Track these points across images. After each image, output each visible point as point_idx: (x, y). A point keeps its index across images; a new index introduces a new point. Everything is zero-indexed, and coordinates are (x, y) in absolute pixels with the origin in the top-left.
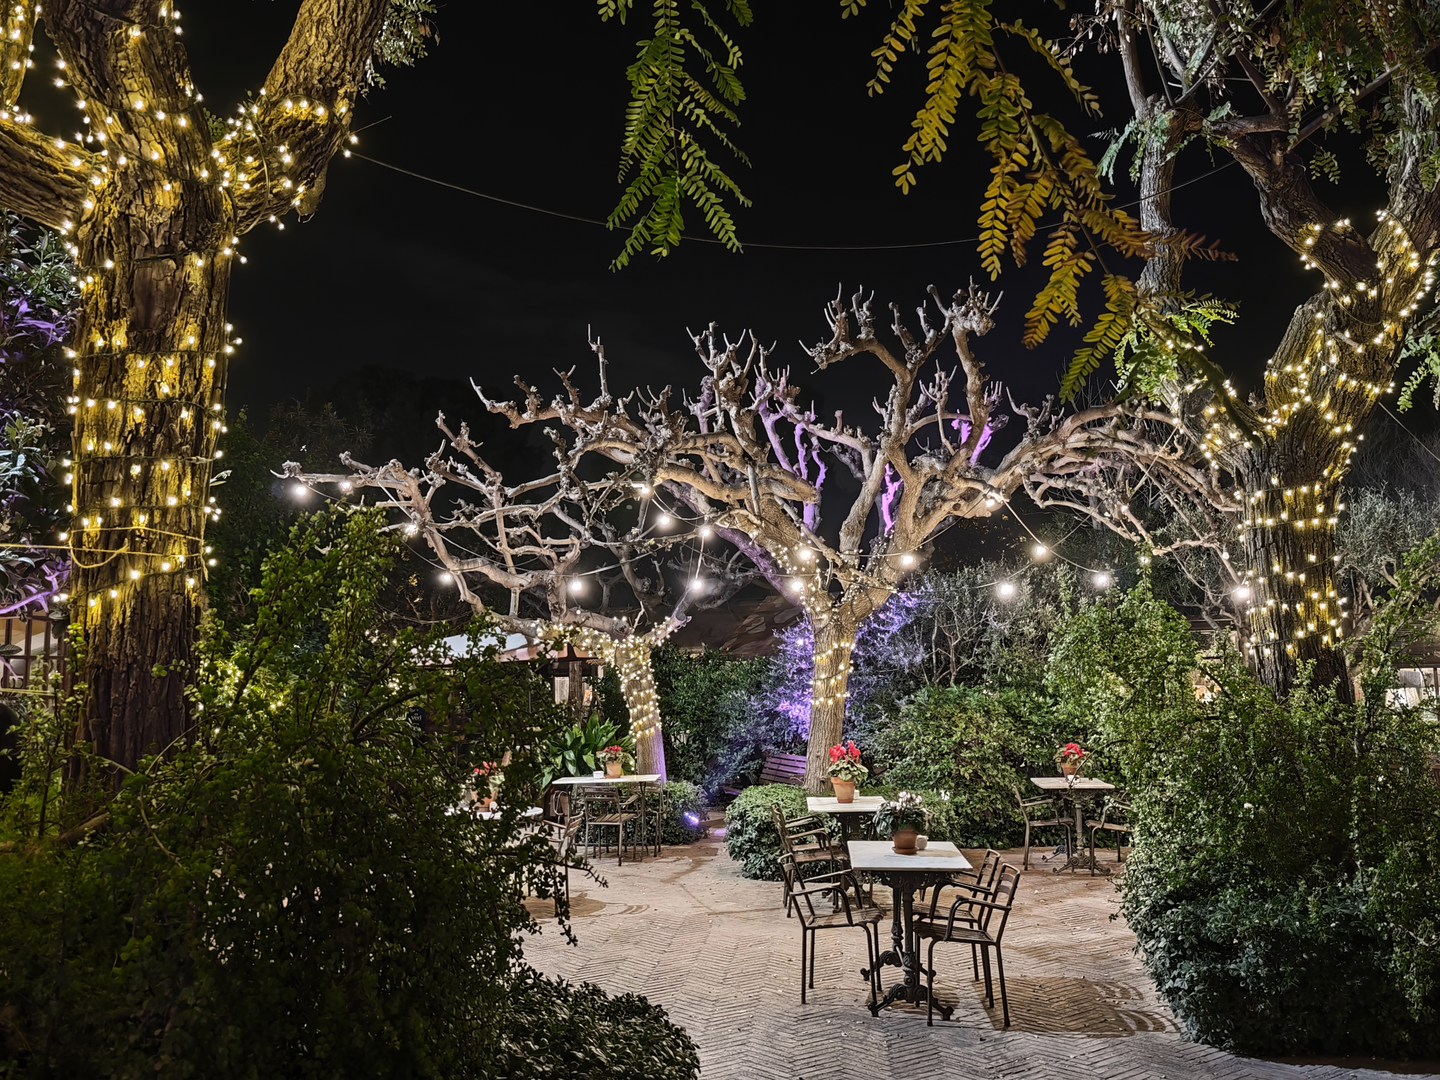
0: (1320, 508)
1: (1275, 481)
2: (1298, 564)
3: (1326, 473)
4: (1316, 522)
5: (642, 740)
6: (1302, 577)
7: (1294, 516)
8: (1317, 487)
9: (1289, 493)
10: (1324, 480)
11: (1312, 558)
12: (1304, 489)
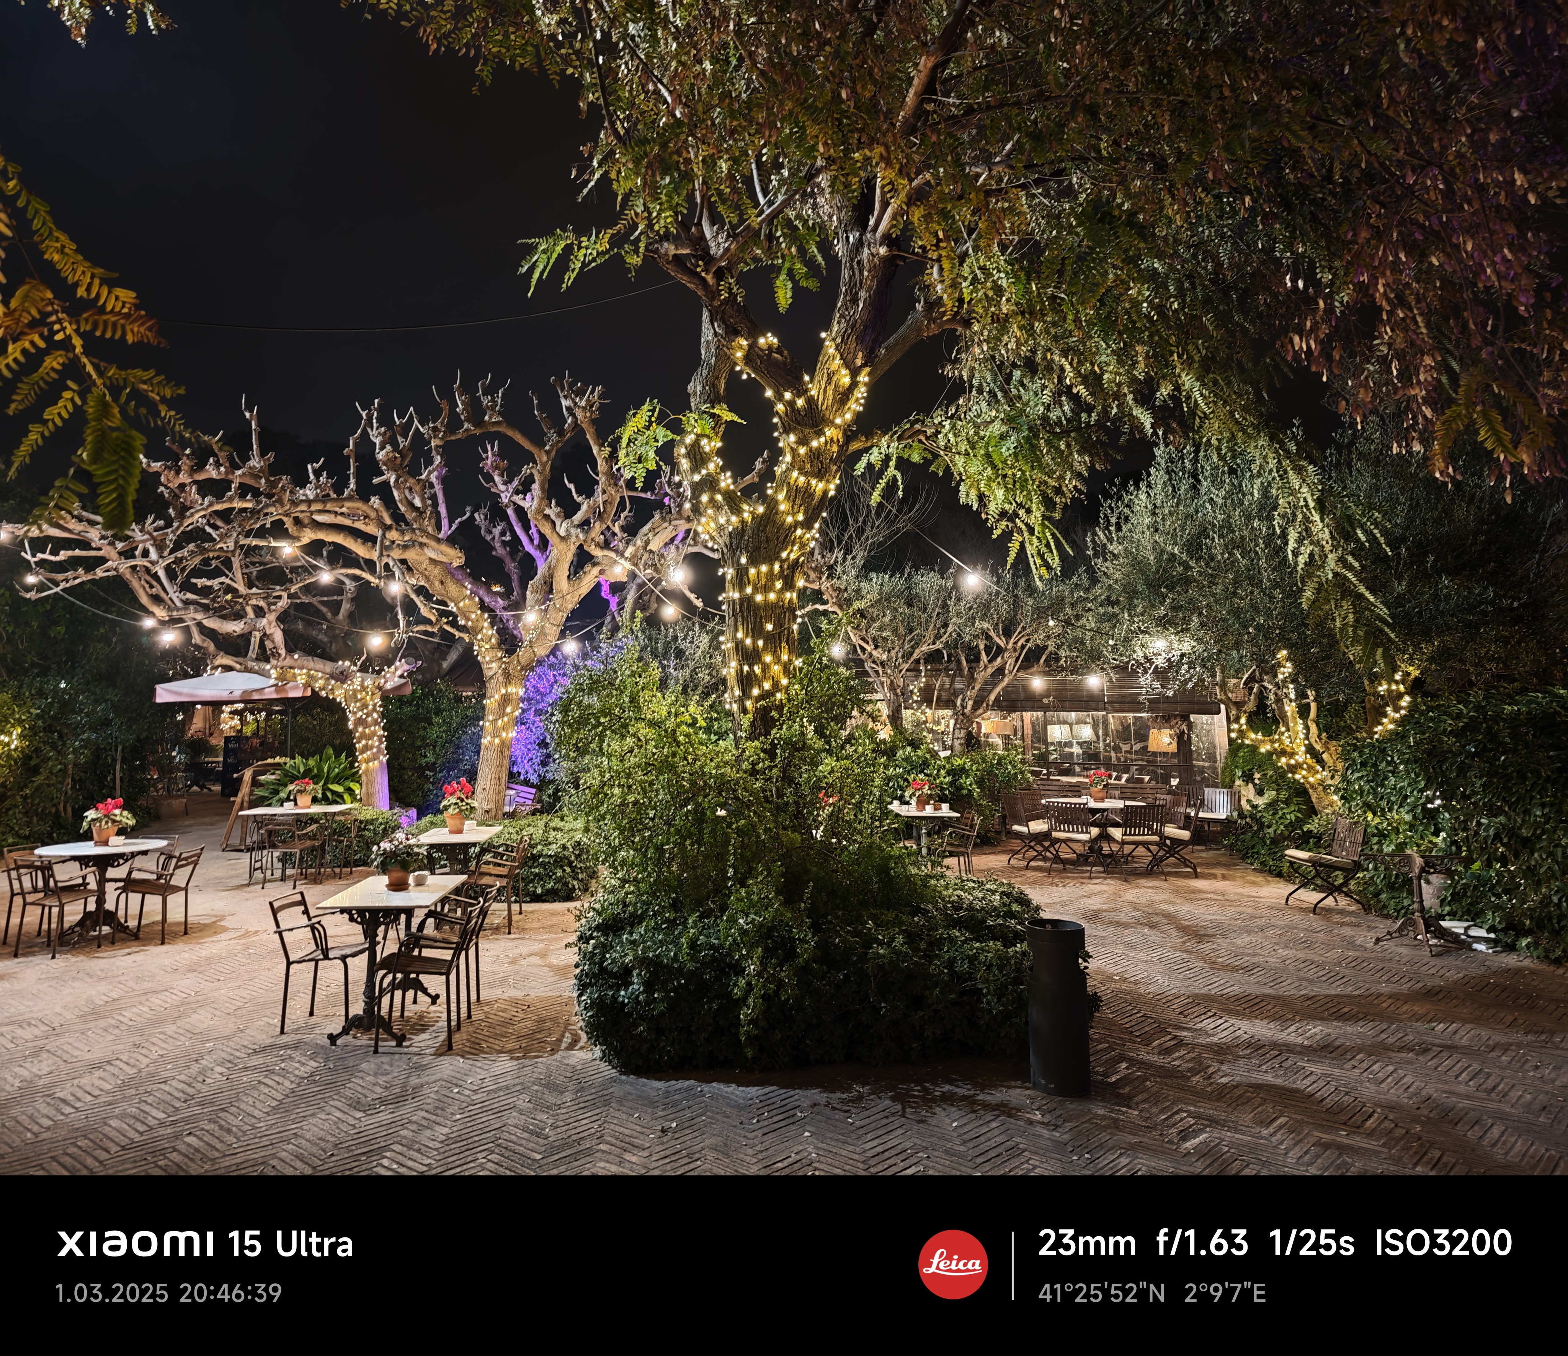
0: (779, 585)
1: (743, 560)
2: (757, 631)
3: (784, 555)
4: (772, 596)
5: (367, 771)
6: (760, 643)
7: (756, 590)
8: (777, 567)
9: (752, 571)
10: (782, 561)
11: (769, 627)
12: (764, 568)
